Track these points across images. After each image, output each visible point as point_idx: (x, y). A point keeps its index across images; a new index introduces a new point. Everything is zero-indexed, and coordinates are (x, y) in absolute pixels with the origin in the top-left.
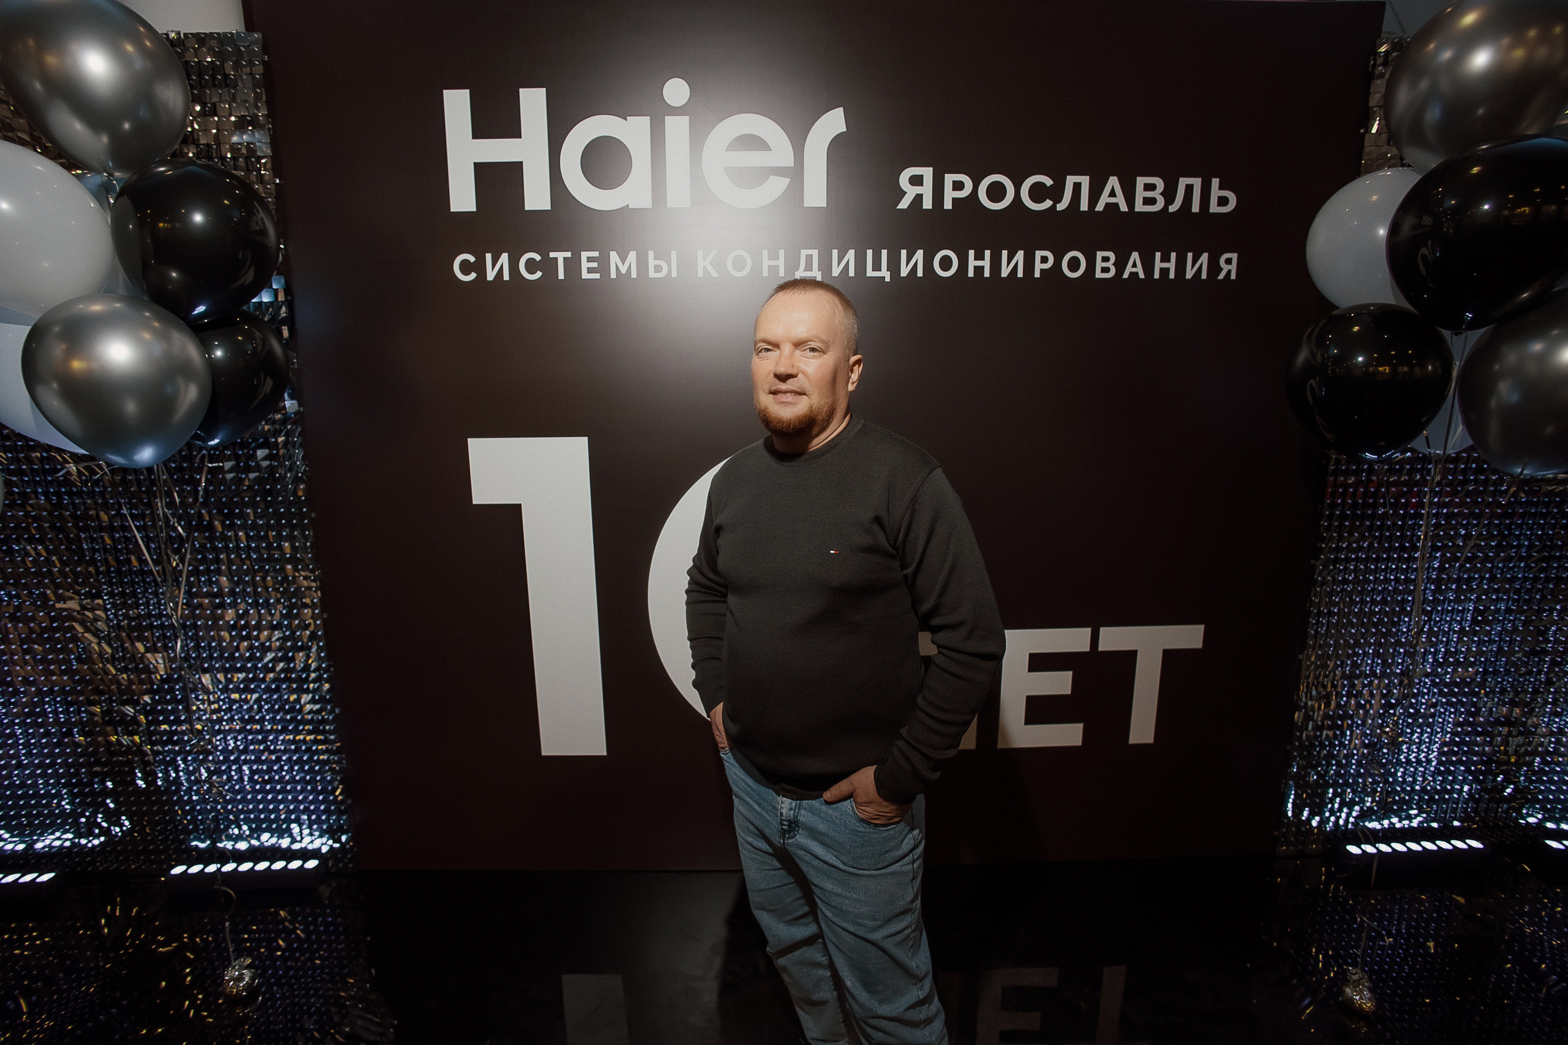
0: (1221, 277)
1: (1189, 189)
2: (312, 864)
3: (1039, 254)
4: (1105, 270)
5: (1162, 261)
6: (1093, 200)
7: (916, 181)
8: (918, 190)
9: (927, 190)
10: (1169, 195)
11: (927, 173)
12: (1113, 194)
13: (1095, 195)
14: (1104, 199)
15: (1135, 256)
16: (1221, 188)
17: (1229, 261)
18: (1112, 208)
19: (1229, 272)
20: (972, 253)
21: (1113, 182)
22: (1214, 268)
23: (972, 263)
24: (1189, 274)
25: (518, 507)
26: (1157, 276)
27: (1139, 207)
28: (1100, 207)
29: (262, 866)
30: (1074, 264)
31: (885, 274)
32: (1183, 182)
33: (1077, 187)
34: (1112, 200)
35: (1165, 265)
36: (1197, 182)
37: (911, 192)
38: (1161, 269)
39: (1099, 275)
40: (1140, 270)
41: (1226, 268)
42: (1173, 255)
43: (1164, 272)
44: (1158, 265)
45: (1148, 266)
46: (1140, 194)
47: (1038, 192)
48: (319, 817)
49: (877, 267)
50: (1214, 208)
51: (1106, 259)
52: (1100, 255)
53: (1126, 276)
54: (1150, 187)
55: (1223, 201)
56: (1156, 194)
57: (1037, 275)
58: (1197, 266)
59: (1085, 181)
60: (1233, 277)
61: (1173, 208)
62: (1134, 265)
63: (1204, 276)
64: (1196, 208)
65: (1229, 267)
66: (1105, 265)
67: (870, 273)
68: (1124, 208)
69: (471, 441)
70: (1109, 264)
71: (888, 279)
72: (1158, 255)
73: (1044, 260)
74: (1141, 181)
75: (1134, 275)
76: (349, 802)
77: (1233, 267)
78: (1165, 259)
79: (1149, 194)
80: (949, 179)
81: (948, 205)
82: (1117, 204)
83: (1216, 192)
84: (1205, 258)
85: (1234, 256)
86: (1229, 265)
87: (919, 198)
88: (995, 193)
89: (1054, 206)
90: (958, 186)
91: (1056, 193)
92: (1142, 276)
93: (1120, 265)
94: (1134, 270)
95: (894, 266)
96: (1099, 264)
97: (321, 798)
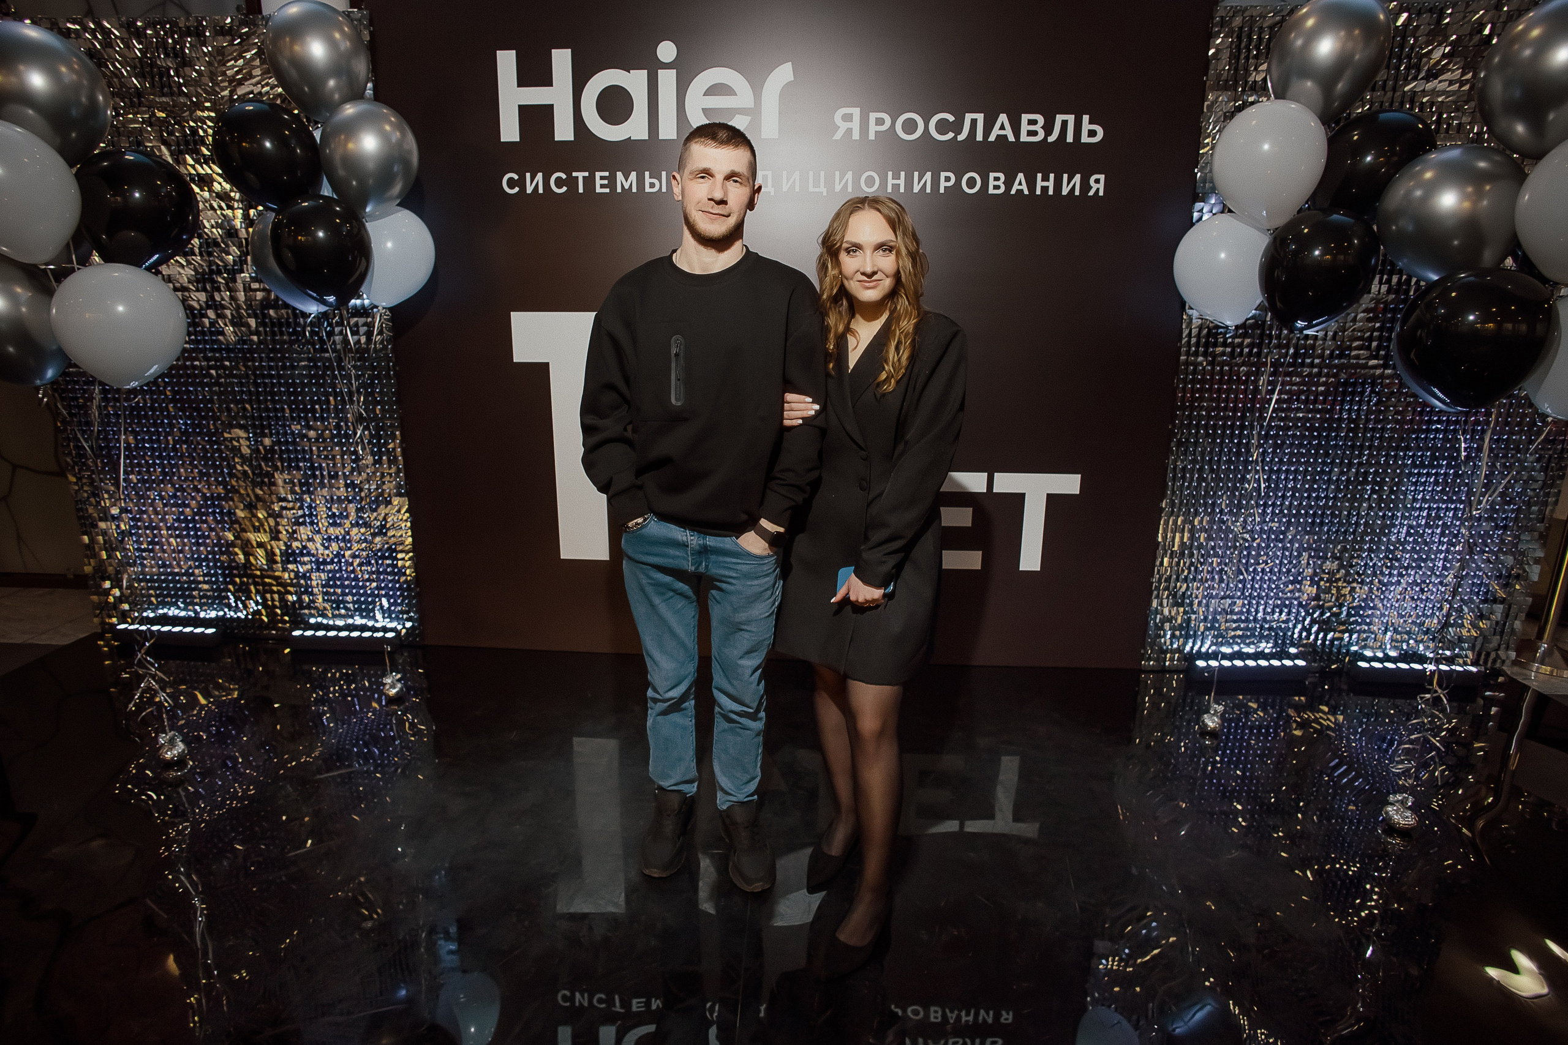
0: (1091, 193)
1: (1065, 123)
2: (390, 635)
3: (943, 175)
4: (996, 187)
5: (1043, 180)
6: (987, 131)
7: (848, 118)
8: (849, 125)
9: (855, 125)
10: (1048, 128)
11: (856, 112)
12: (1002, 127)
13: (988, 129)
14: (996, 132)
15: (1021, 176)
16: (1090, 123)
17: (1097, 181)
18: (1002, 138)
19: (1098, 190)
20: (890, 174)
21: (1003, 118)
22: (1085, 186)
23: (891, 182)
24: (1065, 191)
25: (546, 365)
26: (1038, 192)
27: (1024, 138)
28: (992, 138)
29: (355, 634)
30: (971, 183)
31: (823, 190)
32: (1059, 118)
33: (974, 122)
34: (1002, 132)
35: (1045, 184)
36: (1071, 118)
37: (843, 126)
38: (1042, 187)
39: (991, 191)
40: (1025, 188)
41: (1095, 186)
42: (1052, 176)
43: (1045, 189)
44: (1040, 183)
45: (1031, 185)
46: (1025, 127)
47: (942, 127)
48: (395, 601)
49: (816, 184)
50: (1085, 139)
51: (997, 179)
52: (992, 175)
53: (1013, 192)
54: (1032, 122)
55: (1092, 133)
56: (1038, 128)
57: (942, 191)
58: (1072, 184)
59: (980, 117)
60: (1101, 193)
61: (1051, 139)
62: (1020, 184)
63: (1077, 193)
64: (1070, 139)
65: (1097, 186)
66: (996, 183)
67: (811, 189)
68: (1011, 138)
69: (514, 315)
70: (1000, 183)
71: (825, 194)
72: (1039, 176)
73: (948, 179)
74: (1025, 118)
75: (1019, 192)
76: (418, 590)
77: (1101, 186)
78: (1045, 178)
79: (1032, 128)
80: (873, 116)
81: (872, 137)
82: (1005, 136)
83: (1086, 126)
84: (1078, 178)
85: (1102, 177)
86: (1098, 184)
87: (849, 131)
88: (910, 126)
89: (955, 137)
90: (880, 122)
91: (957, 127)
92: (1026, 192)
93: (1009, 184)
94: (1020, 187)
95: (830, 183)
96: (992, 183)
97: (397, 585)
